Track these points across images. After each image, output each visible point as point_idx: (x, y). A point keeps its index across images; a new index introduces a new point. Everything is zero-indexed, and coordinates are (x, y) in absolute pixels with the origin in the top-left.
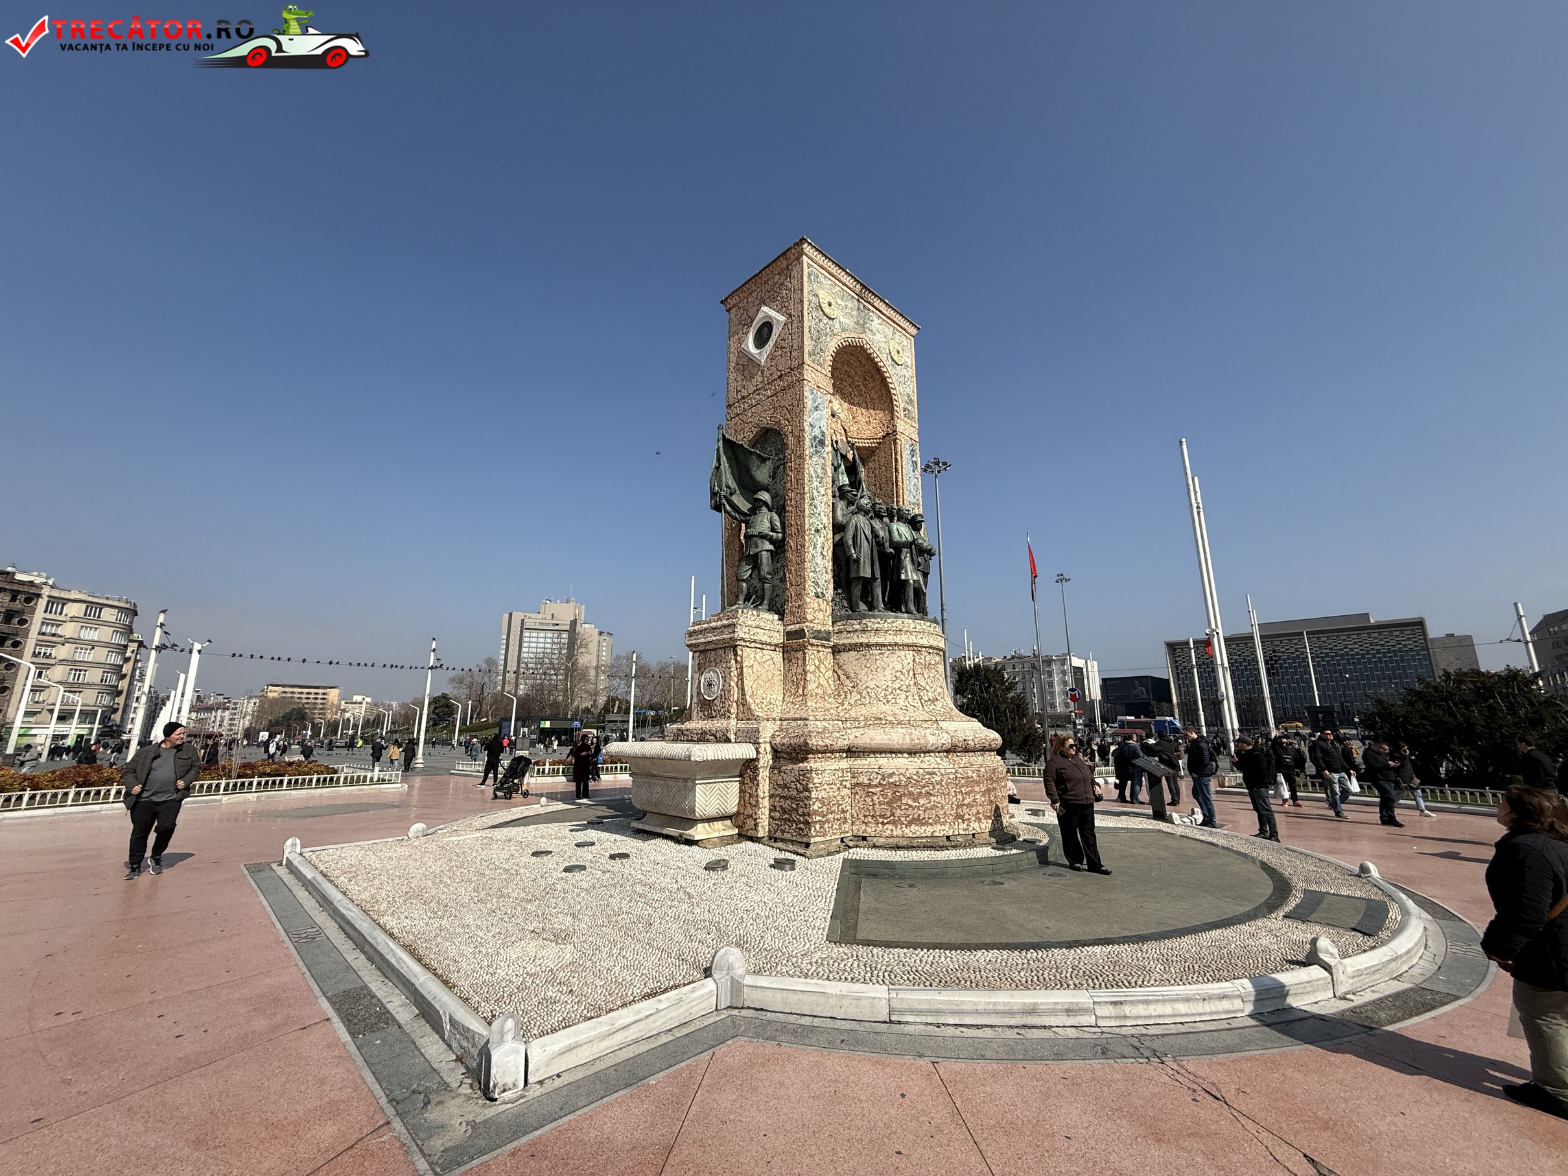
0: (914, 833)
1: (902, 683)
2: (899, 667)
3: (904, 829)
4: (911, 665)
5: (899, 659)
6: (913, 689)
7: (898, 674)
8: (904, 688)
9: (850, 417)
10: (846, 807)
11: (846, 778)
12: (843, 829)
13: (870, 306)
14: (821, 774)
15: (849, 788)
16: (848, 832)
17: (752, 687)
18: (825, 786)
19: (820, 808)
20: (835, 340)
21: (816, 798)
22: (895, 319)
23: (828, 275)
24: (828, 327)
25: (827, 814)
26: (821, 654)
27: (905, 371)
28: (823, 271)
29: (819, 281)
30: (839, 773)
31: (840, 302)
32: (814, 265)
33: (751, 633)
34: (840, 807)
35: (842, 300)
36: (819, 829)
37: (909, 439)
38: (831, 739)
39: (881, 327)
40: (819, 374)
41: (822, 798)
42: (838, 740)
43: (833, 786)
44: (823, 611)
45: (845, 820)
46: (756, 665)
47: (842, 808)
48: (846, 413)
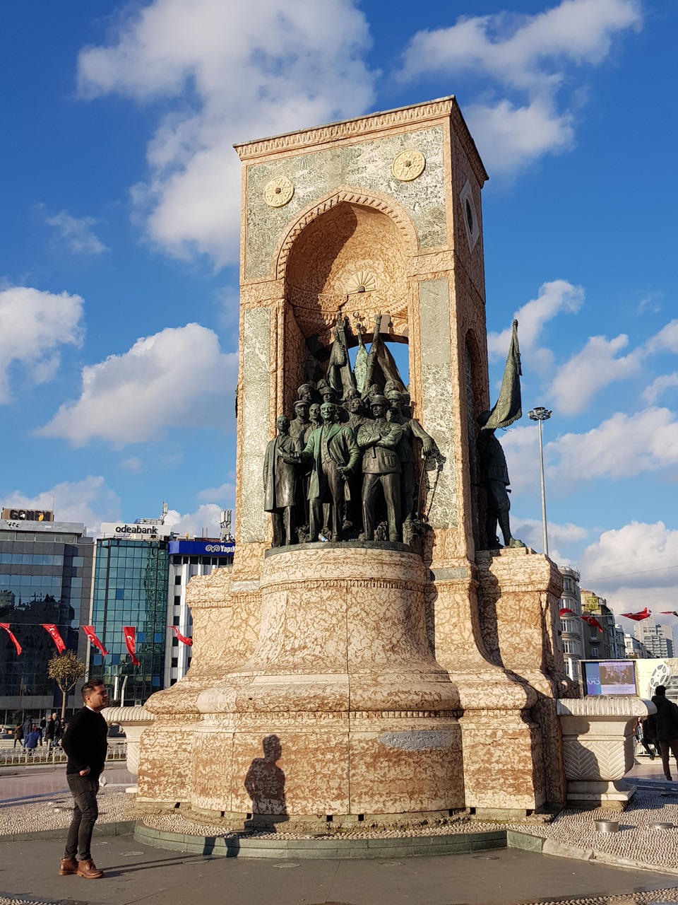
9: (388, 279)
10: (184, 771)
11: (186, 741)
12: (179, 794)
13: (353, 140)
14: (153, 735)
15: (190, 753)
16: (185, 798)
17: (201, 649)
18: (157, 748)
19: (150, 769)
20: (288, 229)
21: (145, 759)
22: (402, 121)
23: (280, 156)
24: (280, 218)
25: (159, 776)
26: (251, 606)
27: (429, 179)
28: (272, 157)
29: (265, 173)
30: (177, 735)
31: (301, 173)
32: (257, 161)
33: (201, 593)
34: (177, 771)
35: (304, 168)
36: (146, 790)
37: (430, 276)
38: (173, 700)
39: (376, 152)
40: (262, 286)
41: (154, 759)
42: (183, 701)
43: (168, 749)
44: (257, 556)
45: (183, 785)
46: (210, 625)
47: (180, 772)
48: (383, 277)
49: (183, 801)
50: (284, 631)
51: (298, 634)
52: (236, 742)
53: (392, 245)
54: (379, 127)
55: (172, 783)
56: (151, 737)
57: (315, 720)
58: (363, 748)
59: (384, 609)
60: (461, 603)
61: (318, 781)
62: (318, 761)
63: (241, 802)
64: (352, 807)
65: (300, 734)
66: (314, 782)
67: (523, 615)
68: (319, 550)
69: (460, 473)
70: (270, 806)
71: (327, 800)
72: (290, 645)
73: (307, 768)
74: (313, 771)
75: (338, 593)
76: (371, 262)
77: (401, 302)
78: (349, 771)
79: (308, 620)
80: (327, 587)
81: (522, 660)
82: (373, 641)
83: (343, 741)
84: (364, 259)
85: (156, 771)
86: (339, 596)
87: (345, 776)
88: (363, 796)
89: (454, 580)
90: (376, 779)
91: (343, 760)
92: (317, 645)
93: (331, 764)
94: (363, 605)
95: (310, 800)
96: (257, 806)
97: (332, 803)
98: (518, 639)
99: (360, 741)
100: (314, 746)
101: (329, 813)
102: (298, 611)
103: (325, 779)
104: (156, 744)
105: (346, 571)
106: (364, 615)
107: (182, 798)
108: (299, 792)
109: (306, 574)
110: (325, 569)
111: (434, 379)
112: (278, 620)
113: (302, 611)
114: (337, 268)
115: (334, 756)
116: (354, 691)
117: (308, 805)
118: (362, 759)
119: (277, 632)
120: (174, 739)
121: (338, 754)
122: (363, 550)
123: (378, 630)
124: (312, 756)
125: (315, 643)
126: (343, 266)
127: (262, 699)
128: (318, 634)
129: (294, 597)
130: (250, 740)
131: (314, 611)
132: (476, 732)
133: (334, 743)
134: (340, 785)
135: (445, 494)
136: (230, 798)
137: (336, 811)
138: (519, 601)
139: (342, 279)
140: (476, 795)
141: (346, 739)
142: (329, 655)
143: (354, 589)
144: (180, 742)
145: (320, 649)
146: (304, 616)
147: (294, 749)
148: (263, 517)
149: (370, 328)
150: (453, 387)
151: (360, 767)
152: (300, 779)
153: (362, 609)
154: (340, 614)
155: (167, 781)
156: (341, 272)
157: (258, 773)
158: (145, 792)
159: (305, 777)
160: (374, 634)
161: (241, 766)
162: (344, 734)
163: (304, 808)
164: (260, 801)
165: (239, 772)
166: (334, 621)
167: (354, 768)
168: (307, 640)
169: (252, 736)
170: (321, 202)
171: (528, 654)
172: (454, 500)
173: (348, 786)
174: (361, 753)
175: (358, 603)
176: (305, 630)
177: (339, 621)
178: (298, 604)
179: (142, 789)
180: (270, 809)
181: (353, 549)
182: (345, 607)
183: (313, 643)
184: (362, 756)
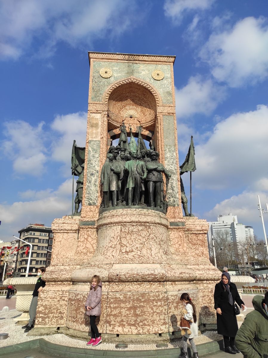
0: (83, 329)
1: (113, 243)
2: (113, 235)
3: (80, 326)
4: (119, 233)
5: (113, 231)
6: (118, 246)
7: (112, 239)
8: (113, 246)
9: (142, 114)
10: (63, 311)
11: (65, 295)
12: (59, 322)
13: (137, 62)
14: (46, 293)
15: (66, 301)
16: (63, 324)
17: (58, 251)
18: (48, 299)
19: (43, 310)
20: (110, 87)
21: (41, 305)
22: (155, 60)
23: (107, 60)
24: (106, 82)
25: (48, 313)
26: (89, 232)
27: (166, 81)
28: (104, 60)
29: (100, 65)
30: (60, 292)
31: (115, 68)
32: (97, 60)
33: (60, 226)
34: (59, 311)
35: (117, 67)
36: (41, 321)
37: (167, 114)
38: (58, 275)
39: (146, 68)
40: (98, 105)
41: (46, 305)
42: (63, 275)
43: (54, 299)
44: (93, 211)
45: (62, 318)
46: (63, 241)
47: (60, 311)
48: (140, 113)
49: (62, 326)
50: (119, 243)
51: (128, 245)
52: (110, 296)
53: (146, 102)
54: (147, 60)
55: (56, 317)
56: (45, 294)
57: (150, 286)
58: (173, 299)
59: (161, 236)
60: (182, 236)
61: (155, 316)
62: (154, 306)
63: (113, 328)
64: (170, 329)
65: (146, 293)
66: (153, 317)
67: (199, 242)
68: (137, 209)
69: (180, 186)
70: (130, 330)
71: (159, 325)
72: (125, 250)
73: (150, 310)
74: (152, 311)
75: (145, 228)
76: (135, 108)
77: (149, 123)
78: (168, 310)
79: (133, 239)
80: (141, 225)
81: (202, 260)
82: (159, 250)
83: (165, 296)
84: (133, 106)
85: (47, 311)
86: (146, 230)
87: (166, 313)
88: (174, 322)
89: (180, 227)
90: (178, 314)
91: (165, 305)
92: (138, 250)
93: (160, 307)
94: (155, 234)
95: (151, 326)
96: (123, 330)
97: (161, 327)
98: (198, 251)
99: (172, 296)
100: (152, 299)
101: (160, 332)
102: (127, 235)
103: (158, 315)
104: (48, 297)
105: (149, 219)
106: (155, 238)
107: (61, 324)
108: (146, 322)
109: (131, 219)
110: (140, 217)
111: (169, 150)
112: (116, 239)
113: (129, 235)
114: (123, 107)
115: (161, 303)
116: (167, 272)
117: (151, 329)
118: (173, 304)
119: (115, 244)
120: (58, 294)
121: (163, 302)
122: (154, 211)
123: (160, 245)
124: (152, 304)
125: (137, 249)
126: (125, 107)
127: (124, 275)
128: (138, 246)
129: (125, 229)
130: (118, 295)
131: (135, 235)
132: (204, 290)
133: (161, 297)
134: (164, 318)
135: (174, 193)
136: (105, 326)
137: (163, 331)
138: (197, 237)
139: (124, 111)
140: (206, 318)
141: (166, 295)
142: (145, 255)
143: (152, 227)
144: (61, 296)
145: (140, 252)
146: (130, 237)
147: (143, 300)
148: (96, 195)
149: (134, 130)
150: (176, 154)
151: (172, 308)
152: (146, 315)
153: (155, 236)
154: (146, 237)
155: (53, 316)
156: (123, 109)
157: (124, 313)
158: (40, 322)
159: (148, 314)
160: (159, 247)
161: (112, 309)
162: (165, 293)
163: (148, 330)
164: (125, 328)
165: (111, 312)
166: (144, 240)
167: (170, 309)
168: (133, 248)
169: (119, 294)
170: (124, 80)
171: (203, 258)
172: (177, 196)
173: (168, 318)
174: (172, 301)
175: (153, 233)
176: (132, 243)
177: (146, 240)
178: (127, 232)
179: (38, 321)
180: (130, 331)
181: (150, 210)
182: (148, 234)
183: (136, 249)
184: (173, 302)
